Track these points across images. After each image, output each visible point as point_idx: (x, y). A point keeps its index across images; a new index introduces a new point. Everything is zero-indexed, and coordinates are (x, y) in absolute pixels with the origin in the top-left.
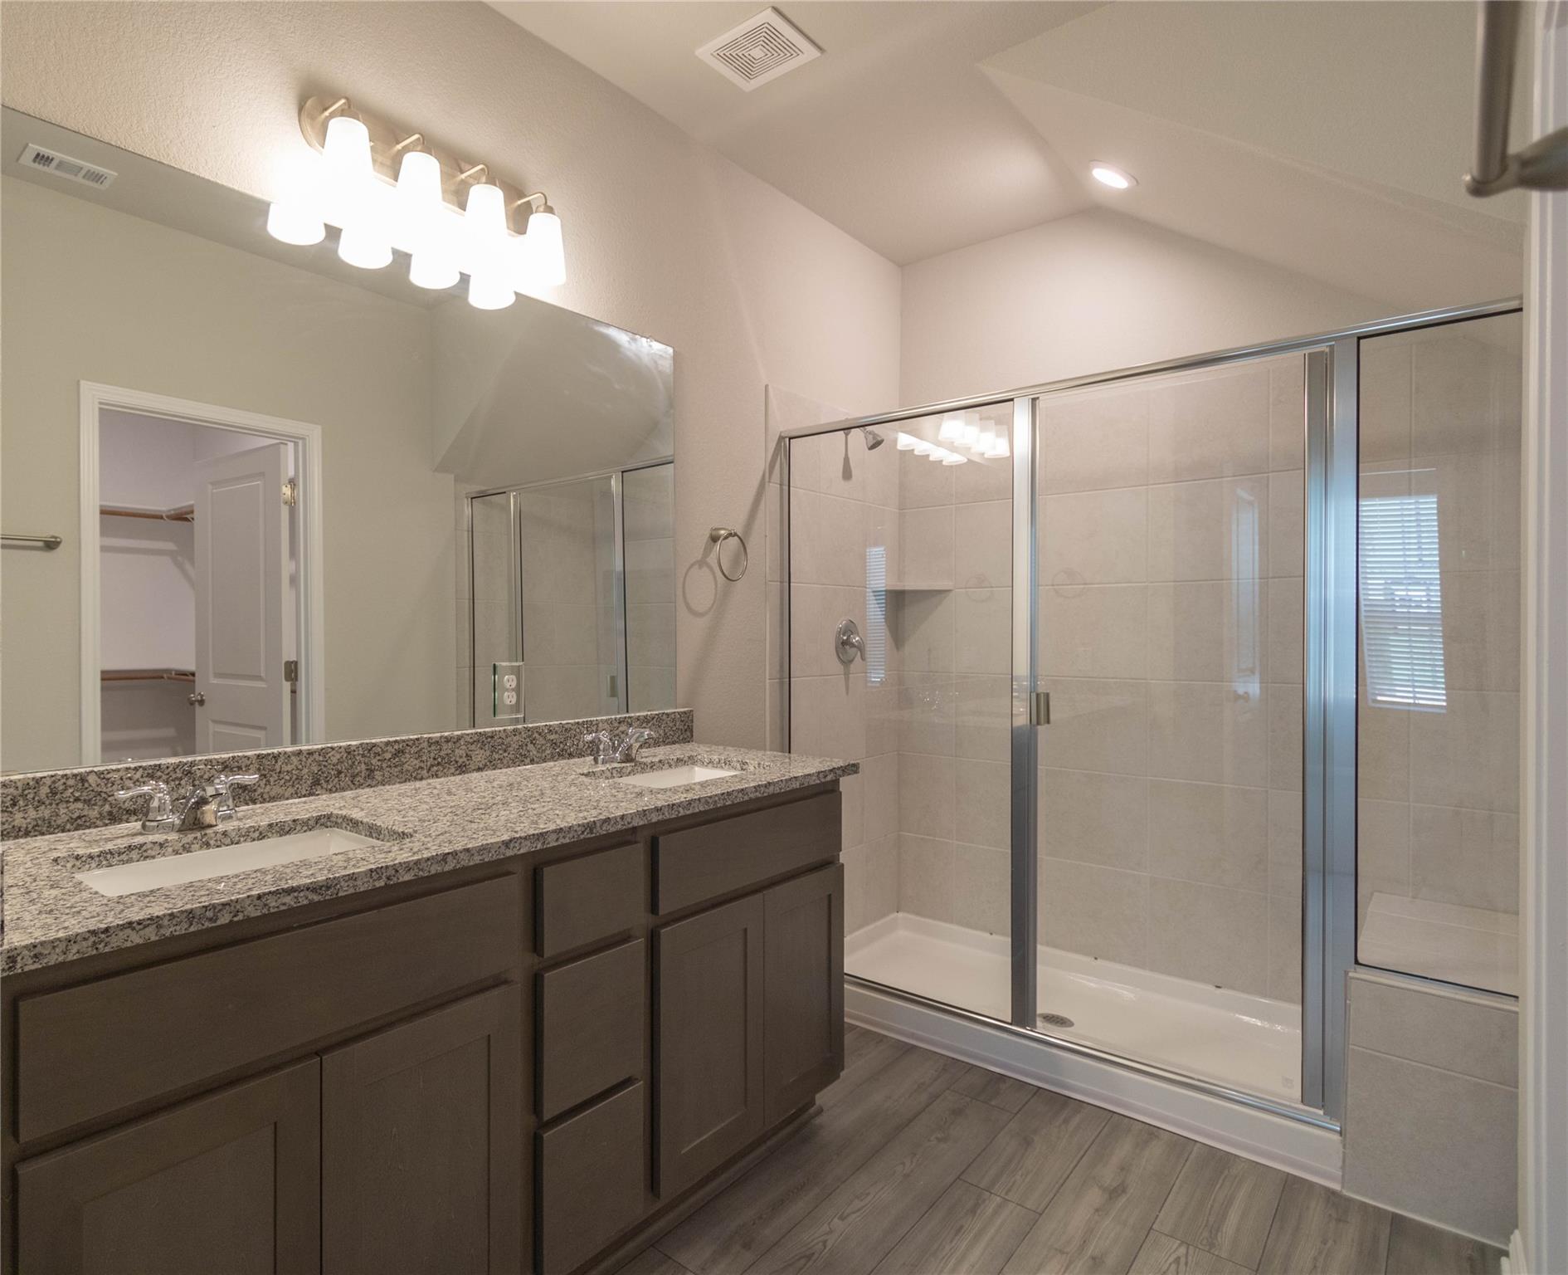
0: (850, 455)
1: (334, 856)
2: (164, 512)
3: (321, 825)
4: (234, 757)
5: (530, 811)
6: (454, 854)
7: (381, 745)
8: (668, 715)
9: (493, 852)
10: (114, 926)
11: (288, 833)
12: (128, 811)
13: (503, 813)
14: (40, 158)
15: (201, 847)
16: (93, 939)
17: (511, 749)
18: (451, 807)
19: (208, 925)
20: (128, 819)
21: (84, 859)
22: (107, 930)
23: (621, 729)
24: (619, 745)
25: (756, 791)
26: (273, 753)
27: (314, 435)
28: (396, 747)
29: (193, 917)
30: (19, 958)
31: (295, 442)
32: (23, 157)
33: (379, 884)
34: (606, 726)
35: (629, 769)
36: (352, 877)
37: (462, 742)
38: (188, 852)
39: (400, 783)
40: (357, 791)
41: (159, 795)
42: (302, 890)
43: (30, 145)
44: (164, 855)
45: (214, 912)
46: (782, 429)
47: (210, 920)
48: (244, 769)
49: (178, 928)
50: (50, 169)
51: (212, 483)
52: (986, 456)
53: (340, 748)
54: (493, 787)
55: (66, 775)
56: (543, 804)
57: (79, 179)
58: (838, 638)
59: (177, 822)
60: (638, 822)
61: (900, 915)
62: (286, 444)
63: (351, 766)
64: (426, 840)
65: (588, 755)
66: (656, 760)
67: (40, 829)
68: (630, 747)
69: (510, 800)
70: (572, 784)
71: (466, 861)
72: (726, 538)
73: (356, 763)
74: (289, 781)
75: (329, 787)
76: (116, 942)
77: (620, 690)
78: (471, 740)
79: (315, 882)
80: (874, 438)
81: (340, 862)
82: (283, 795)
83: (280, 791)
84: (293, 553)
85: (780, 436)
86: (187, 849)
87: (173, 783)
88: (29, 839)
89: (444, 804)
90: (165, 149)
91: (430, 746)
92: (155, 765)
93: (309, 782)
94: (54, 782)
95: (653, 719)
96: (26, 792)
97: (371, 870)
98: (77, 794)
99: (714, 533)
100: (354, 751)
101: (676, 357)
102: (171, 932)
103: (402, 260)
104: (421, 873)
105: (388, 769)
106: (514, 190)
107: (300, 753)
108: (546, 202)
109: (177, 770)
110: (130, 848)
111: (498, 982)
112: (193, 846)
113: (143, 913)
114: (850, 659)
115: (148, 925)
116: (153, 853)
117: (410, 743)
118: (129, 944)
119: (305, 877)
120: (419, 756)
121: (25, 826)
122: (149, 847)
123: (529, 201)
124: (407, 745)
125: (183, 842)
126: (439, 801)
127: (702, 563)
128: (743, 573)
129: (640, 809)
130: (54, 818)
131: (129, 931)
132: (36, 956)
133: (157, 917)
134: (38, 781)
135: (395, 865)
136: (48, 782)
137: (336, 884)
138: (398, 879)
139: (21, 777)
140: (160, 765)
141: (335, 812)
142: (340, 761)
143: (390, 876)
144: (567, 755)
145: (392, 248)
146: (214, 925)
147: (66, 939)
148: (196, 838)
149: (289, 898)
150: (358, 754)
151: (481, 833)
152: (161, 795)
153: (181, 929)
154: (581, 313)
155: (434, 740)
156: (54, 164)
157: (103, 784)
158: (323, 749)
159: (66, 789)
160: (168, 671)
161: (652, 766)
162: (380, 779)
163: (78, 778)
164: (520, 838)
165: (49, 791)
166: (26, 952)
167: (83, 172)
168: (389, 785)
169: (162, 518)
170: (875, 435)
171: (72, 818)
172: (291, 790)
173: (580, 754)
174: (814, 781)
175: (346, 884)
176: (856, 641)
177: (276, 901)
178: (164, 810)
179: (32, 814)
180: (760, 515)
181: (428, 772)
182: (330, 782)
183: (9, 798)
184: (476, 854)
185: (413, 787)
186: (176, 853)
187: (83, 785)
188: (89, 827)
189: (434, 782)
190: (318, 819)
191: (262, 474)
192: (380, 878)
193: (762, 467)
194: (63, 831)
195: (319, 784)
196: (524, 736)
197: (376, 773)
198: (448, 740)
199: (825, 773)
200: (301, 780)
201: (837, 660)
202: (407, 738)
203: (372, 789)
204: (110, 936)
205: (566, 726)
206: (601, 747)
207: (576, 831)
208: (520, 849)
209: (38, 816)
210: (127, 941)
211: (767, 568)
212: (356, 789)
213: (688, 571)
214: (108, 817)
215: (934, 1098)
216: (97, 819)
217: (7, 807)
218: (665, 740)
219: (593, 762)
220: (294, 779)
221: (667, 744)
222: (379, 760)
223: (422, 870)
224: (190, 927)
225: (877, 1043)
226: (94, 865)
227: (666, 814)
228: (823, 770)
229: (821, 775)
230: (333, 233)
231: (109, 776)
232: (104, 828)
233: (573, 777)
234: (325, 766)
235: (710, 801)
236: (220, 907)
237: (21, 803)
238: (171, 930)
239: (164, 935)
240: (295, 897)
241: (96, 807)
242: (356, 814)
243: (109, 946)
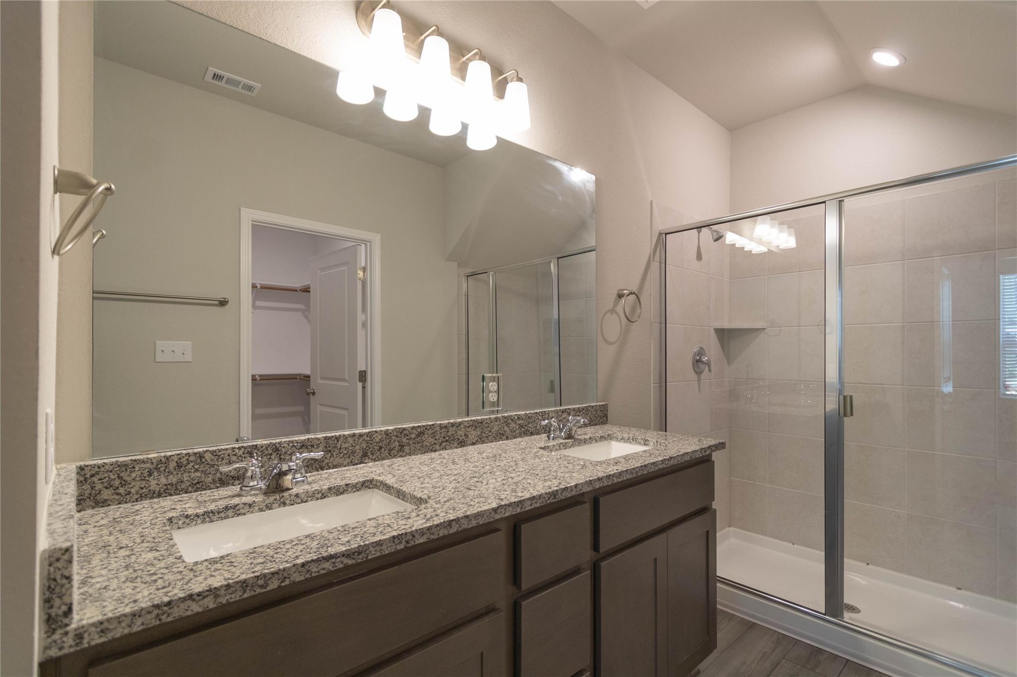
0: (701, 246)
1: (368, 521)
2: (297, 287)
3: (366, 487)
4: (308, 439)
5: (510, 479)
6: (457, 520)
7: (409, 429)
8: (592, 407)
9: (486, 517)
10: (176, 600)
11: (342, 493)
12: (233, 478)
13: (491, 481)
14: (216, 77)
15: (280, 506)
16: (156, 612)
17: (494, 430)
18: (455, 475)
19: (258, 591)
20: (233, 483)
21: (192, 517)
22: (169, 603)
23: (563, 416)
24: (564, 427)
25: (663, 464)
26: (336, 436)
27: (376, 239)
28: (419, 430)
29: (247, 586)
30: (86, 635)
31: (365, 244)
32: (206, 77)
33: (399, 547)
34: (554, 414)
35: (571, 444)
36: (379, 543)
37: (462, 426)
38: (270, 509)
39: (421, 454)
40: (393, 460)
41: (252, 468)
42: (339, 557)
43: (209, 68)
44: (252, 512)
45: (265, 581)
46: (660, 228)
47: (261, 587)
48: (315, 447)
49: (233, 596)
50: (222, 84)
51: (319, 269)
52: (780, 247)
53: (381, 431)
54: (483, 458)
55: (188, 454)
56: (519, 473)
57: (239, 89)
58: (694, 358)
59: (264, 487)
60: (587, 489)
61: (731, 529)
62: (361, 245)
63: (389, 443)
64: (437, 506)
65: (542, 433)
66: (587, 437)
67: (169, 491)
68: (570, 430)
69: (495, 470)
70: (536, 456)
71: (465, 525)
72: (628, 295)
73: (392, 441)
74: (347, 454)
75: (374, 458)
76: (178, 612)
77: (556, 390)
78: (468, 425)
79: (349, 550)
80: (717, 234)
81: (372, 529)
82: (342, 464)
83: (340, 461)
84: (364, 309)
85: (660, 232)
86: (269, 507)
87: (265, 457)
88: (161, 499)
89: (450, 472)
90: (264, 30)
91: (441, 430)
92: (253, 446)
93: (360, 455)
94: (180, 459)
95: (583, 409)
96: (159, 466)
97: (394, 537)
98: (196, 467)
99: (620, 292)
100: (391, 433)
101: (597, 182)
102: (227, 600)
103: (424, 114)
104: (432, 536)
105: (414, 445)
106: (497, 70)
107: (354, 435)
108: (518, 75)
109: (269, 449)
110: (227, 508)
111: (490, 610)
112: (273, 505)
113: (203, 585)
114: (701, 371)
115: (207, 596)
116: (244, 511)
117: (428, 428)
118: (189, 613)
119: (342, 545)
120: (434, 436)
121: (158, 489)
122: (241, 507)
123: (506, 77)
124: (426, 429)
125: (266, 502)
126: (446, 469)
127: (613, 311)
128: (639, 317)
129: (588, 480)
130: (180, 484)
131: (189, 602)
132: (102, 631)
133: (215, 588)
134: (168, 458)
135: (412, 531)
136: (176, 459)
137: (366, 550)
138: (414, 542)
139: (156, 455)
140: (256, 445)
141: (376, 478)
142: (381, 440)
143: (409, 540)
144: (529, 434)
145: (418, 104)
146: (264, 590)
147: (131, 614)
148: (276, 499)
149: (328, 564)
150: (394, 435)
151: (476, 501)
152: (253, 468)
153: (236, 596)
154: (538, 151)
155: (443, 426)
156: (225, 79)
157: (215, 459)
158: (369, 432)
159: (188, 463)
160: (300, 375)
161: (585, 442)
162: (408, 451)
163: (198, 455)
164: (505, 505)
165: (176, 465)
166: (93, 629)
167: (242, 85)
168: (414, 455)
169: (296, 291)
170: (717, 232)
171: (192, 484)
172: (348, 460)
173: (538, 432)
174: (699, 455)
175: (374, 549)
176: (706, 360)
177: (317, 567)
178: (255, 477)
179: (163, 480)
180: (647, 282)
181: (440, 446)
182: (374, 454)
183: (146, 471)
184: (473, 519)
185: (430, 457)
186: (261, 510)
187: (201, 460)
188: (205, 490)
189: (445, 453)
190: (363, 483)
191: (347, 263)
192: (400, 543)
193: (649, 251)
194: (186, 493)
195: (367, 456)
196: (502, 421)
197: (405, 447)
198: (453, 425)
199: (705, 449)
200: (355, 453)
201: (693, 371)
202: (426, 424)
203: (403, 458)
204: (173, 607)
205: (529, 415)
206: (552, 429)
207: (544, 498)
208: (505, 513)
209: (168, 482)
210: (187, 610)
211: (652, 316)
212: (392, 458)
213: (604, 315)
214: (219, 482)
215: (776, 665)
216: (211, 483)
217: (145, 477)
218: (591, 423)
219: (546, 439)
220: (349, 453)
221: (592, 426)
222: (407, 439)
223: (433, 534)
224: (243, 594)
225: (729, 620)
226: (199, 522)
227: (605, 482)
228: (704, 447)
229: (703, 451)
230: (380, 93)
231: (220, 453)
232: (216, 490)
233: (535, 450)
234: (371, 444)
235: (634, 471)
236: (270, 576)
237: (156, 474)
238: (227, 598)
239: (221, 603)
240: (333, 563)
241: (210, 475)
242: (390, 480)
243: (172, 617)
